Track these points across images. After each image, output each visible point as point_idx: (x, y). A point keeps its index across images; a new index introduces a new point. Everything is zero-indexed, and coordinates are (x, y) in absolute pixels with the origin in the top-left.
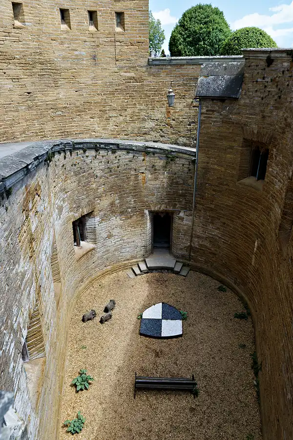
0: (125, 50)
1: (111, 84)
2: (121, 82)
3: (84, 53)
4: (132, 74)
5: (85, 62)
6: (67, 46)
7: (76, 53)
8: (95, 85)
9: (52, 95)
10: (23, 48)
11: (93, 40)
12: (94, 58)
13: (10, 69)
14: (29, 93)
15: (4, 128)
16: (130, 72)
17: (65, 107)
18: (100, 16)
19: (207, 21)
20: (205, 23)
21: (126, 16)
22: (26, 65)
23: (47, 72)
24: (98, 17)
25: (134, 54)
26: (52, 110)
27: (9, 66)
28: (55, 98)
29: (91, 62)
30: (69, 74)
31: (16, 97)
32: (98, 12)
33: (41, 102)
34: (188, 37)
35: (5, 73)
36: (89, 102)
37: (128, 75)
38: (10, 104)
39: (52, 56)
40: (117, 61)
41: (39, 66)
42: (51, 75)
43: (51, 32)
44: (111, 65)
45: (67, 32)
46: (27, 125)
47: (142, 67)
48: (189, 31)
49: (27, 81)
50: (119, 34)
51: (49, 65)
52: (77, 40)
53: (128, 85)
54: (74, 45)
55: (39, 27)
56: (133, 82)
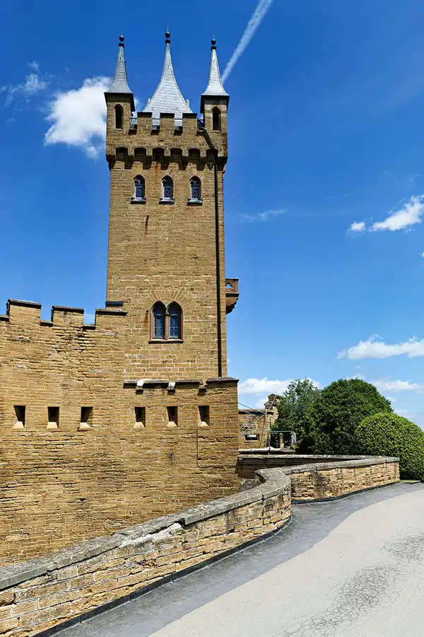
0: (210, 447)
1: (191, 488)
2: (204, 486)
3: (159, 452)
4: (218, 476)
5: (158, 462)
6: (138, 444)
7: (149, 451)
8: (169, 488)
9: (111, 502)
10: (86, 450)
11: (171, 436)
12: (171, 456)
13: (64, 473)
14: (82, 500)
15: (39, 543)
16: (215, 473)
17: (127, 517)
18: (181, 411)
19: (346, 402)
20: (343, 404)
21: (211, 410)
22: (85, 468)
23: (109, 474)
24: (178, 412)
25: (220, 451)
26: (108, 520)
27: (64, 471)
28: (115, 505)
29: (166, 461)
30: (136, 476)
31: (64, 505)
32: (178, 408)
33: (96, 510)
34: (322, 421)
35: (57, 478)
36: (160, 511)
37: (213, 476)
38: (55, 513)
39: (118, 457)
40: (199, 459)
41: (100, 468)
42: (113, 478)
43: (121, 431)
44: (192, 465)
45: (140, 430)
46: (72, 540)
47: (230, 467)
48: (324, 414)
49: (82, 486)
50: (202, 429)
51: (113, 466)
52: (151, 437)
53: (213, 490)
54: (147, 443)
55: (107, 427)
56: (221, 486)
